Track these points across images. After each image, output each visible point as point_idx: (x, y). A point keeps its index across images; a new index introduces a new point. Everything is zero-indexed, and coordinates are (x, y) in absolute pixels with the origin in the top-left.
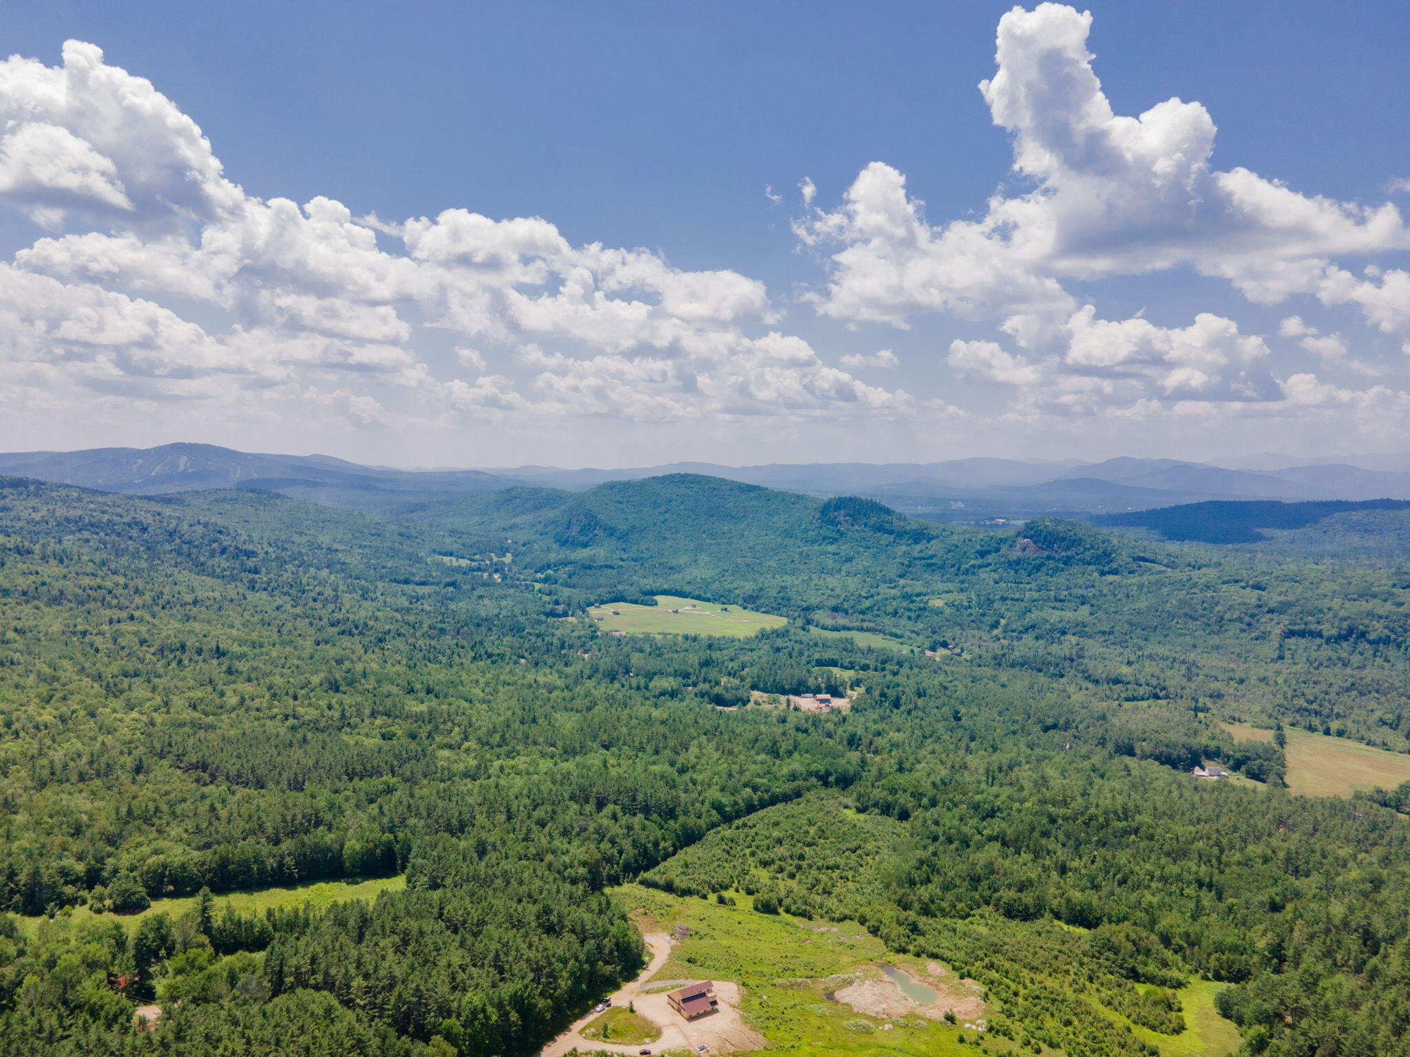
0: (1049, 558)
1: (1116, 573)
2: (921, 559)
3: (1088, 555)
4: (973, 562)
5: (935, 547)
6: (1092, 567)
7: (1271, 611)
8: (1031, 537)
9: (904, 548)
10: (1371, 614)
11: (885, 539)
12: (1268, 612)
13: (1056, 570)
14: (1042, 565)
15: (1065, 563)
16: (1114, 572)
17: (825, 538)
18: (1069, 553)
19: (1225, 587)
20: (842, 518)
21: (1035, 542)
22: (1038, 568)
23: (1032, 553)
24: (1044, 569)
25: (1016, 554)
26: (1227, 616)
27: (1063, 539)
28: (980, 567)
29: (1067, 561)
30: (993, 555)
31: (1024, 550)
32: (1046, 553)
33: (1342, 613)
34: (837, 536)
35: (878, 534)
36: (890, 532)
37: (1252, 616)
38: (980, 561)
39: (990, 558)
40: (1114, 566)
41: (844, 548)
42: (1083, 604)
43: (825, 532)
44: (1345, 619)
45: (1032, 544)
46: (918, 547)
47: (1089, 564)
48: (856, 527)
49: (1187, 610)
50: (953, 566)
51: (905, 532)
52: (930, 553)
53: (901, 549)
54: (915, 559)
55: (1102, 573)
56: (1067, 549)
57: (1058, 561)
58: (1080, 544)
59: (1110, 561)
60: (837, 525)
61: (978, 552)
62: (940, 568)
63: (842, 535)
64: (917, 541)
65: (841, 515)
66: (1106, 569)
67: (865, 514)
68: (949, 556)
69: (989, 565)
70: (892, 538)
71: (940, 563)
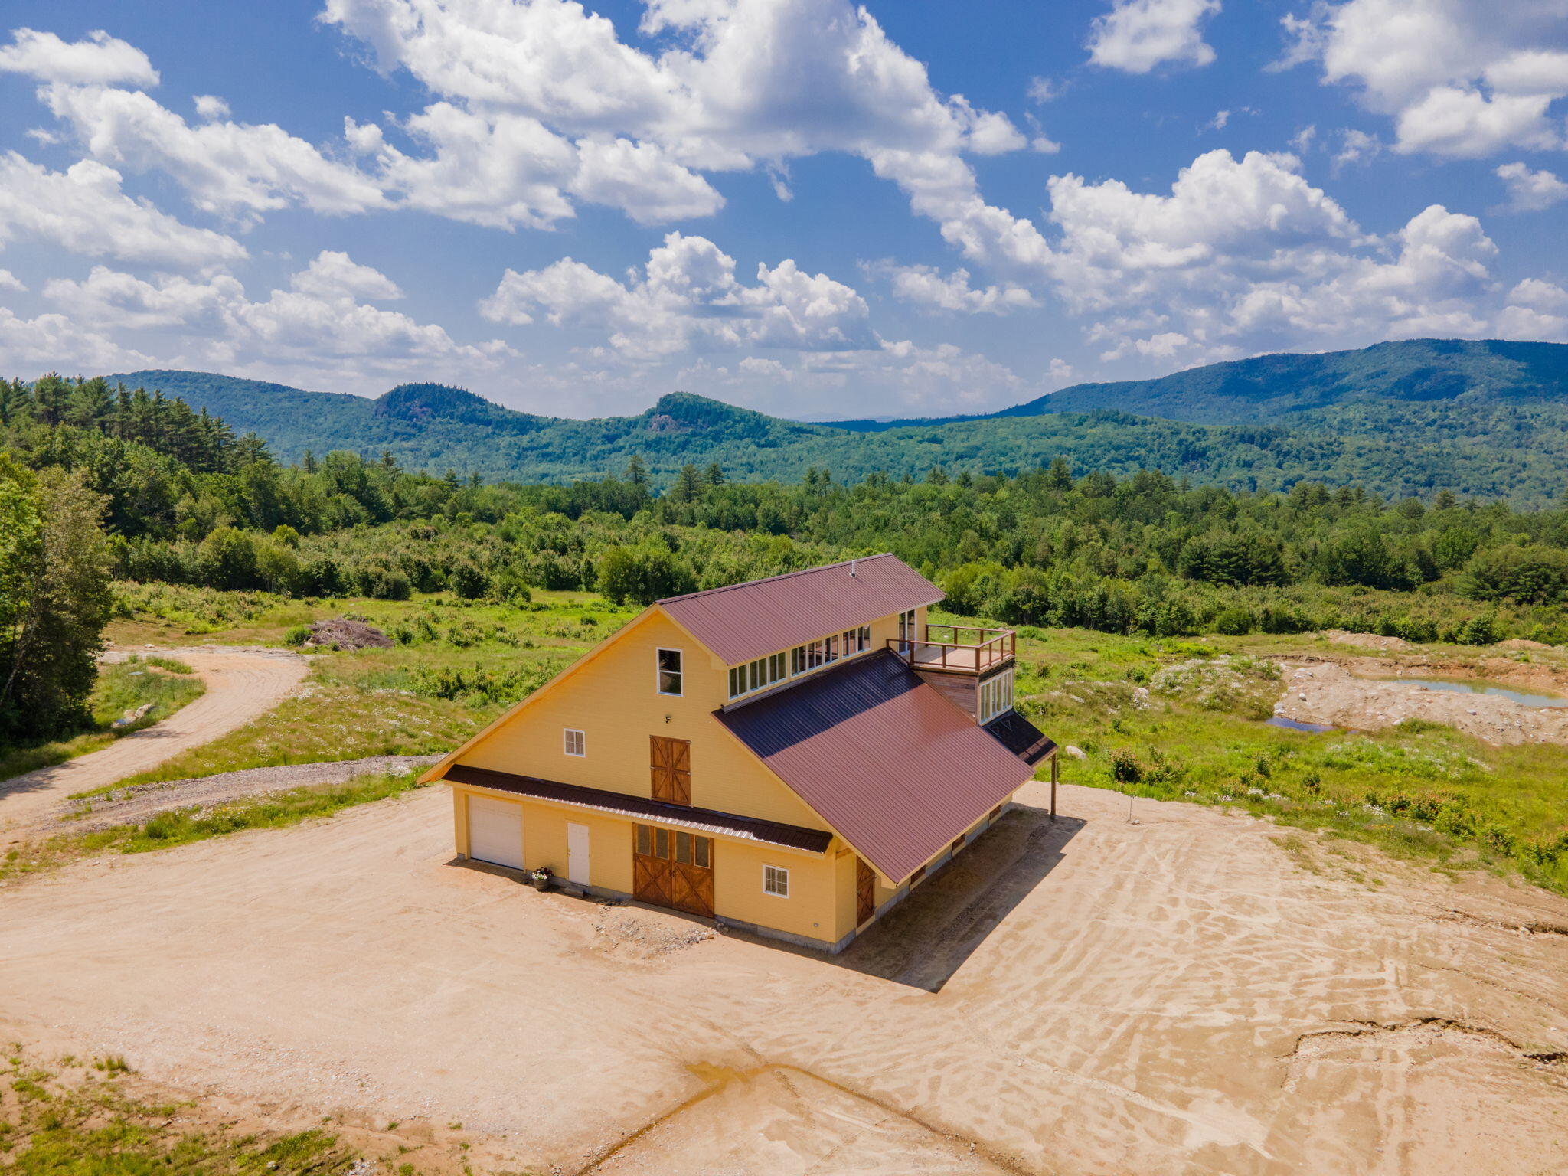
0: (694, 434)
1: (774, 446)
2: (532, 449)
3: (739, 427)
4: (599, 448)
5: (546, 436)
6: (747, 440)
7: (960, 457)
8: (669, 413)
9: (508, 439)
10: (1059, 447)
11: (483, 430)
12: (957, 459)
13: (705, 447)
14: (687, 442)
15: (714, 439)
16: (773, 444)
17: (396, 434)
18: (716, 428)
19: (902, 442)
20: (418, 410)
21: (675, 418)
22: (684, 446)
23: (675, 432)
24: (690, 447)
25: (651, 435)
27: (708, 413)
28: (610, 452)
29: (717, 437)
30: (624, 437)
31: (663, 427)
32: (690, 430)
33: (1031, 450)
34: (413, 431)
35: (470, 426)
36: (488, 423)
37: (943, 463)
38: (609, 446)
39: (621, 442)
40: (771, 438)
41: (428, 444)
42: (751, 471)
43: (400, 425)
44: (1036, 455)
45: (671, 420)
46: (527, 437)
47: (741, 438)
48: (439, 419)
49: (873, 463)
50: (575, 455)
51: (507, 421)
52: (544, 441)
53: (505, 440)
54: (525, 449)
55: (759, 445)
56: (714, 423)
57: (706, 437)
58: (728, 417)
59: (766, 433)
60: (411, 419)
61: (604, 436)
62: (559, 457)
63: (420, 429)
64: (523, 431)
65: (416, 406)
66: (763, 442)
67: (449, 403)
68: (569, 443)
69: (622, 448)
70: (490, 429)
71: (558, 452)
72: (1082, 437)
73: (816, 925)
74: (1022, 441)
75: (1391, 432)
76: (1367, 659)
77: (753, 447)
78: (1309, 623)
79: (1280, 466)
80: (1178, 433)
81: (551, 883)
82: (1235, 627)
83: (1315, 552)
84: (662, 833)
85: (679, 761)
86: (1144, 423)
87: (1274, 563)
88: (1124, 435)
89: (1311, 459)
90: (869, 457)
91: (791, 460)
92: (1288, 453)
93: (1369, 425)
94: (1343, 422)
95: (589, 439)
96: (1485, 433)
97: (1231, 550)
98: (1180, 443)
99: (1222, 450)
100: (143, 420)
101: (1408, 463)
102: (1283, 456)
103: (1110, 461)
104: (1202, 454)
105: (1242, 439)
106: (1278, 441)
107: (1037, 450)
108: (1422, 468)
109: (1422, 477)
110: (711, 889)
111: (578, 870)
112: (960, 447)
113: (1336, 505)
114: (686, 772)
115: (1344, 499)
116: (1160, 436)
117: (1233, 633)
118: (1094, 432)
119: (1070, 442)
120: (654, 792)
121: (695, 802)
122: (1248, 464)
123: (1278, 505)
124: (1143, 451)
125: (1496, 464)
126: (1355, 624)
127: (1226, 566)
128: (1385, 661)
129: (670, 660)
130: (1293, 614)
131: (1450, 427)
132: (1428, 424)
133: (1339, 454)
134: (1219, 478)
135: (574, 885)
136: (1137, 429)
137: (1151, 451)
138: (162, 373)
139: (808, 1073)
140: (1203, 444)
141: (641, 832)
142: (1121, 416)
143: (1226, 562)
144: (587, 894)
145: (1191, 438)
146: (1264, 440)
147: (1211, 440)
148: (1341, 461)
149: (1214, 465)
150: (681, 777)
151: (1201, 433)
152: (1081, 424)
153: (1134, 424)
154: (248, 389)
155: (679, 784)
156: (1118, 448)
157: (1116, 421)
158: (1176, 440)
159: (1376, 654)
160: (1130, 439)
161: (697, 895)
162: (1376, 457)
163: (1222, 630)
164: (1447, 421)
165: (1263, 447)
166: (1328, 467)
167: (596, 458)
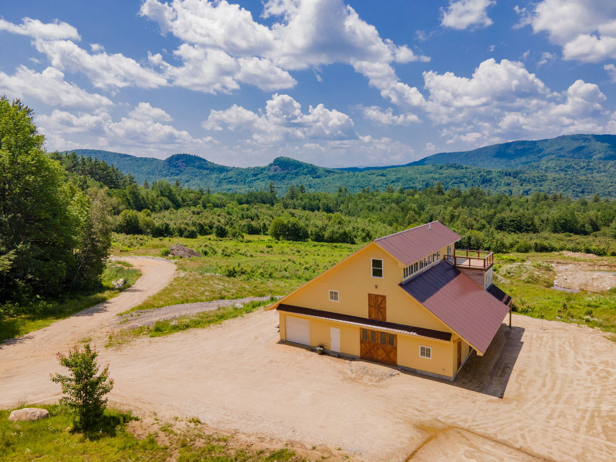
0: (288, 173)
1: (319, 178)
2: (225, 179)
3: (305, 171)
4: (251, 179)
5: (230, 174)
6: (308, 175)
7: (393, 182)
8: (278, 165)
9: (215, 175)
10: (433, 178)
11: (205, 172)
12: (392, 183)
13: (292, 178)
14: (285, 176)
15: (296, 175)
17: (172, 173)
18: (296, 171)
19: (370, 176)
20: (180, 164)
22: (284, 178)
23: (280, 172)
24: (286, 178)
25: (271, 174)
26: (376, 185)
27: (293, 165)
28: (255, 180)
29: (297, 174)
30: (261, 175)
31: (275, 171)
32: (286, 171)
33: (421, 179)
34: (179, 172)
35: (200, 170)
36: (207, 169)
37: (387, 184)
38: (255, 178)
39: (259, 176)
40: (318, 175)
41: (185, 177)
42: (310, 188)
43: (173, 170)
44: (423, 181)
45: (279, 168)
46: (223, 175)
47: (306, 175)
48: (189, 168)
49: (358, 184)
50: (241, 181)
51: (215, 168)
52: (229, 176)
53: (214, 176)
54: (222, 179)
55: (313, 177)
56: (296, 169)
57: (292, 174)
58: (301, 166)
59: (316, 173)
60: (178, 167)
61: (253, 174)
62: (235, 182)
63: (181, 172)
64: (221, 172)
65: (180, 163)
66: (315, 176)
67: (192, 161)
68: (239, 177)
69: (259, 179)
70: (208, 171)
71: (235, 180)
72: (442, 174)
73: (444, 370)
74: (418, 176)
75: (567, 171)
76: (582, 263)
77: (311, 178)
78: (554, 248)
79: (521, 185)
80: (480, 172)
81: (324, 352)
82: (524, 249)
83: (547, 220)
84: (373, 332)
85: (381, 304)
86: (466, 168)
87: (532, 224)
88: (458, 173)
89: (534, 182)
90: (356, 182)
91: (326, 183)
92: (524, 180)
93: (558, 168)
94: (547, 167)
95: (247, 175)
96: (605, 172)
97: (514, 219)
98: (481, 176)
99: (498, 179)
100: (90, 168)
101: (574, 184)
102: (523, 181)
103: (453, 183)
104: (490, 180)
105: (506, 175)
106: (520, 175)
107: (424, 179)
108: (580, 186)
109: (579, 190)
110: (395, 355)
111: (335, 346)
112: (393, 178)
113: (551, 201)
114: (385, 308)
115: (555, 198)
116: (473, 173)
117: (523, 252)
118: (447, 172)
119: (437, 176)
120: (370, 316)
121: (388, 320)
122: (508, 185)
123: (527, 201)
124: (466, 180)
125: (610, 184)
126: (573, 249)
127: (512, 225)
128: (590, 263)
129: (377, 264)
130: (547, 245)
131: (590, 169)
132: (581, 168)
133: (546, 180)
134: (497, 190)
135: (333, 352)
136: (464, 170)
137: (469, 179)
138: (83, 150)
139: (467, 430)
140: (490, 176)
141: (364, 332)
142: (457, 165)
143: (512, 223)
144: (340, 356)
145: (485, 174)
146: (515, 175)
147: (494, 175)
148: (546, 183)
149: (495, 185)
150: (381, 310)
151: (489, 172)
152: (441, 169)
153: (462, 169)
154: (115, 156)
155: (381, 313)
156: (456, 178)
157: (455, 167)
158: (480, 175)
159: (585, 261)
160: (461, 175)
161: (389, 357)
162: (561, 181)
163: (518, 251)
164: (589, 167)
165: (515, 177)
166: (541, 186)
167: (249, 182)
